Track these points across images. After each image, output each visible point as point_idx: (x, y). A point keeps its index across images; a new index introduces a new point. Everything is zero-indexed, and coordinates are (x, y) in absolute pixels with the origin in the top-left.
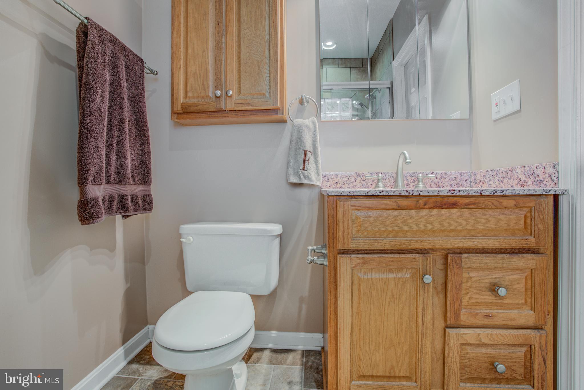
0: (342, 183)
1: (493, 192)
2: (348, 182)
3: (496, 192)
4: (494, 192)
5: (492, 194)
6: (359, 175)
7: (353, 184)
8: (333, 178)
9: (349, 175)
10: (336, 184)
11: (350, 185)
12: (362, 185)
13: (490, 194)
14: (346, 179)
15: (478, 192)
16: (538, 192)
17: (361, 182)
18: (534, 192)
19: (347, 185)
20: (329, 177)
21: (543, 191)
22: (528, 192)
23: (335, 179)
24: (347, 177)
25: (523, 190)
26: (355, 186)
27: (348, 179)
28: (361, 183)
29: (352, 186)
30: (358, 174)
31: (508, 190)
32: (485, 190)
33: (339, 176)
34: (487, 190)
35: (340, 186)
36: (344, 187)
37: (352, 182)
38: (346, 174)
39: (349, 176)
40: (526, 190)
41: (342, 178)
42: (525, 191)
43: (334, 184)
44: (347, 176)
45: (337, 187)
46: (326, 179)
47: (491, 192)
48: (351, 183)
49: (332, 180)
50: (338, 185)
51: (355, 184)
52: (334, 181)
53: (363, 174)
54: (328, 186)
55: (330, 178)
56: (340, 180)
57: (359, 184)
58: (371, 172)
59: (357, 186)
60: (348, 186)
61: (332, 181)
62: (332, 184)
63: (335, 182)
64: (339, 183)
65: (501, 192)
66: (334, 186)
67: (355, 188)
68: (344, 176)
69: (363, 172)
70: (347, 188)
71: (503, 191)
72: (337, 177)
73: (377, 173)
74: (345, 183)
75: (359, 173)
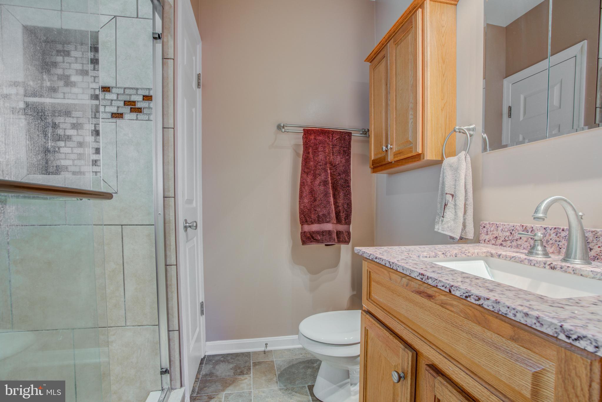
0: (503, 239)
1: (465, 295)
2: (510, 238)
3: (470, 296)
4: (467, 294)
5: (464, 297)
6: (526, 229)
7: (517, 242)
8: (493, 231)
9: (513, 228)
10: (495, 239)
11: (512, 242)
12: (529, 246)
13: (461, 297)
14: (508, 234)
15: (447, 287)
16: (546, 329)
17: (529, 240)
18: (538, 324)
19: (509, 242)
20: (488, 228)
21: (561, 331)
22: (523, 317)
23: (495, 232)
24: (510, 231)
25: (514, 309)
26: (519, 246)
27: (511, 233)
28: (528, 242)
29: (516, 244)
30: (524, 227)
31: (487, 299)
32: (456, 287)
33: (500, 229)
34: (458, 288)
35: (500, 242)
36: (504, 245)
37: (515, 238)
38: (509, 227)
39: (513, 230)
40: (520, 312)
41: (503, 232)
42: (518, 315)
43: (493, 239)
44: (510, 229)
45: (497, 243)
46: (485, 232)
47: (463, 293)
48: (514, 241)
49: (492, 232)
50: (498, 241)
51: (519, 242)
52: (493, 235)
53: (532, 228)
54: (486, 241)
55: (489, 230)
56: (501, 234)
57: (526, 243)
58: (545, 226)
59: (522, 246)
60: (510, 244)
61: (492, 234)
62: (492, 238)
63: (495, 236)
64: (499, 238)
65: (477, 298)
66: (493, 241)
67: (520, 249)
68: (506, 230)
69: (532, 225)
70: (509, 247)
71: (479, 299)
72: (497, 230)
73: (555, 228)
74: (507, 239)
75: (527, 226)
